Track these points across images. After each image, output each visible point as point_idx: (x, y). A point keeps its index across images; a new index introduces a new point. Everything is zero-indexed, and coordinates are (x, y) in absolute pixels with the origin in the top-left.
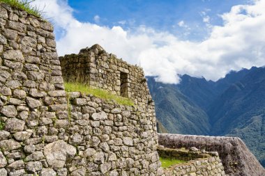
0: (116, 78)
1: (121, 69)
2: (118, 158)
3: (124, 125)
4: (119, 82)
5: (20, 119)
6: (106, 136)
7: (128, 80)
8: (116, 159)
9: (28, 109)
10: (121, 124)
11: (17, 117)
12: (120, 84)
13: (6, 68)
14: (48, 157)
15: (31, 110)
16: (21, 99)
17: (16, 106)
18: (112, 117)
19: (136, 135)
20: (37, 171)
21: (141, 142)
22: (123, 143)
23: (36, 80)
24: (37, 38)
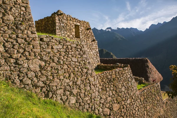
0: (72, 28)
1: (75, 23)
2: (68, 67)
3: (72, 51)
4: (74, 30)
5: (14, 48)
6: (62, 57)
7: (80, 29)
8: (67, 68)
9: (18, 44)
10: (71, 51)
11: (12, 48)
12: (74, 31)
13: (5, 24)
14: (30, 66)
15: (20, 44)
16: (14, 39)
17: (12, 42)
18: (65, 47)
19: (80, 56)
20: (25, 72)
21: (82, 60)
22: (72, 60)
23: (21, 30)
24: (20, 8)
